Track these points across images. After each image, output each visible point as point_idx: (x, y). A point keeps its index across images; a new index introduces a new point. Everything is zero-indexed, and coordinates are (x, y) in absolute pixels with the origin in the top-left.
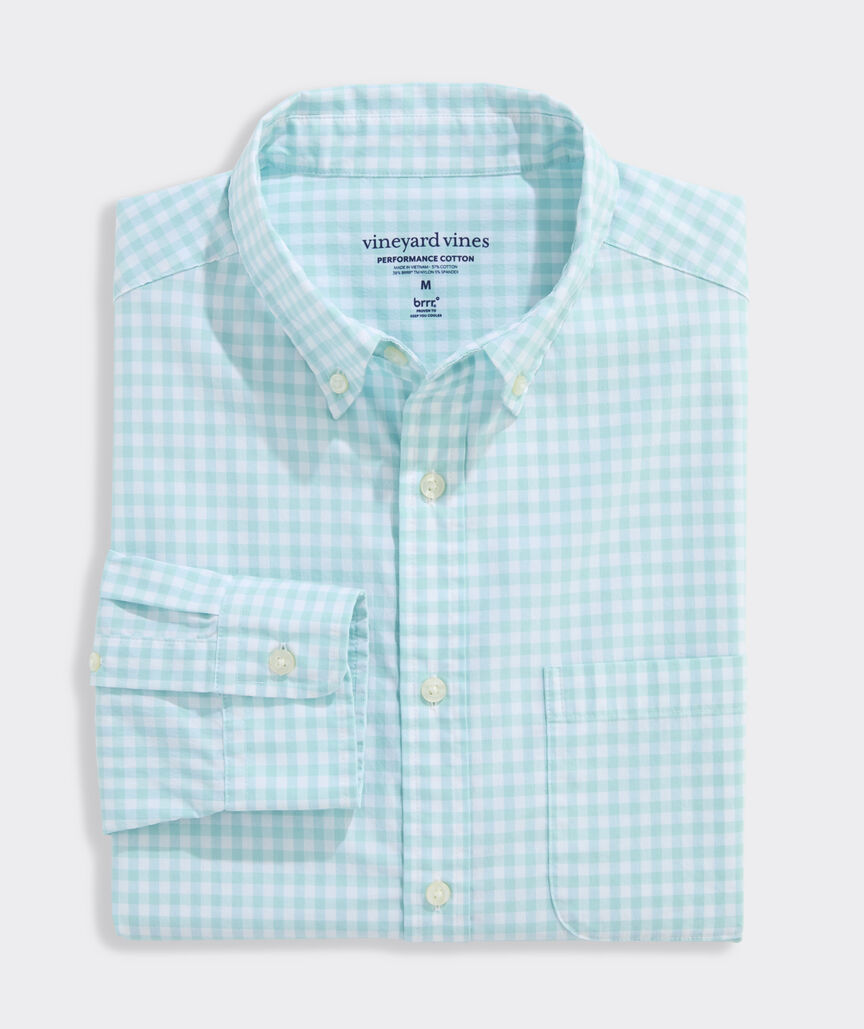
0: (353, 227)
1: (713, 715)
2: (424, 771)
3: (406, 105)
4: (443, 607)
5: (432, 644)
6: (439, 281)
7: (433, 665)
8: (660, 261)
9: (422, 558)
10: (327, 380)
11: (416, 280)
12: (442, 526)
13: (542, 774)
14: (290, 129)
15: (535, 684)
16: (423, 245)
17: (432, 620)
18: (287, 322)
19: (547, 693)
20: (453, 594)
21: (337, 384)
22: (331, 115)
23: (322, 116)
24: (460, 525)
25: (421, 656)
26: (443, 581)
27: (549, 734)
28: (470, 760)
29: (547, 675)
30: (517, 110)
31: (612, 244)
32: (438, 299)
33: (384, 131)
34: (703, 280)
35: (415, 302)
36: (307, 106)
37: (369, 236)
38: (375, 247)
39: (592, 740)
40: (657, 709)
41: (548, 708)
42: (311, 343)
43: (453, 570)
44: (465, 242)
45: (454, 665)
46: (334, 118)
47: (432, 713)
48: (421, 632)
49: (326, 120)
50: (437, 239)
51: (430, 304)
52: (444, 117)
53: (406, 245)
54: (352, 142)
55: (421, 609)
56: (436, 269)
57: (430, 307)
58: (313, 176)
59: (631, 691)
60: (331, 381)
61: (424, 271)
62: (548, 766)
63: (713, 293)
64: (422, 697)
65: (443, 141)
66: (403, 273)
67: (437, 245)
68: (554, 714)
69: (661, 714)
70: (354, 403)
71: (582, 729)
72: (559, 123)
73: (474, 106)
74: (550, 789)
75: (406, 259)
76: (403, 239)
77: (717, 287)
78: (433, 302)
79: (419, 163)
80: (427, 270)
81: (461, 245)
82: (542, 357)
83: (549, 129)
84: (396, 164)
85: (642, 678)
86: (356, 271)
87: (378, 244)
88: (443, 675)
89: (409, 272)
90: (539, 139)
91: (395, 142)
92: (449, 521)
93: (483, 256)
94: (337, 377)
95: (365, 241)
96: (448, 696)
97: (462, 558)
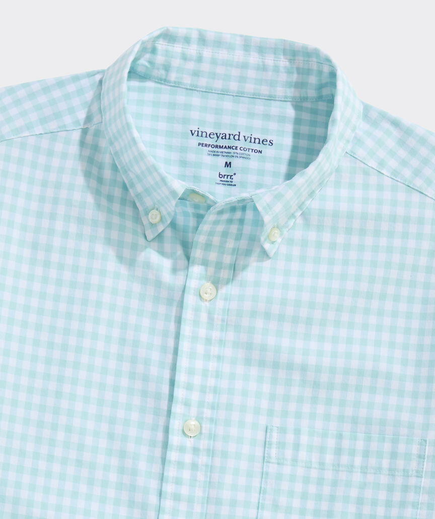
0: (185, 121)
1: (375, 474)
2: (178, 482)
3: (230, 47)
4: (205, 373)
5: (195, 396)
6: (237, 163)
7: (194, 411)
8: (382, 172)
9: (195, 338)
10: (147, 214)
11: (222, 161)
12: (211, 318)
13: (257, 495)
14: (154, 51)
15: (260, 435)
16: (229, 139)
17: (197, 380)
18: (125, 172)
19: (267, 443)
20: (212, 365)
21: (154, 217)
22: (181, 46)
23: (175, 45)
24: (223, 321)
25: (187, 404)
26: (207, 356)
27: (265, 470)
28: (210, 478)
29: (269, 431)
30: (301, 58)
31: (352, 155)
32: (235, 174)
33: (214, 62)
34: (410, 188)
35: (220, 175)
36: (168, 36)
37: (194, 128)
38: (198, 135)
39: (293, 478)
40: (339, 465)
41: (266, 452)
42: (139, 188)
43: (215, 350)
44: (257, 141)
45: (207, 413)
46: (182, 48)
47: (189, 443)
48: (189, 387)
49: (178, 48)
50: (239, 136)
51: (229, 177)
52: (254, 58)
53: (218, 137)
54: (191, 66)
55: (191, 372)
56: (236, 155)
57: (229, 179)
58: (161, 84)
59: (322, 450)
60: (150, 215)
61: (228, 155)
62: (261, 491)
63: (416, 197)
64: (183, 431)
65: (251, 74)
66: (214, 155)
67: (239, 140)
68: (270, 457)
69: (341, 469)
70: (163, 231)
71: (287, 470)
72: (326, 69)
73: (275, 54)
74: (260, 506)
75: (217, 146)
76: (217, 134)
77: (418, 194)
78: (231, 176)
79: (234, 86)
80: (230, 155)
81: (255, 142)
82: (294, 220)
83: (320, 73)
84: (218, 84)
85: (331, 443)
86: (183, 150)
87: (199, 134)
88: (199, 419)
89: (218, 155)
90: (313, 80)
91: (220, 70)
92: (216, 316)
93: (268, 151)
94: (154, 212)
95: (191, 131)
96: (201, 433)
97: (222, 342)
